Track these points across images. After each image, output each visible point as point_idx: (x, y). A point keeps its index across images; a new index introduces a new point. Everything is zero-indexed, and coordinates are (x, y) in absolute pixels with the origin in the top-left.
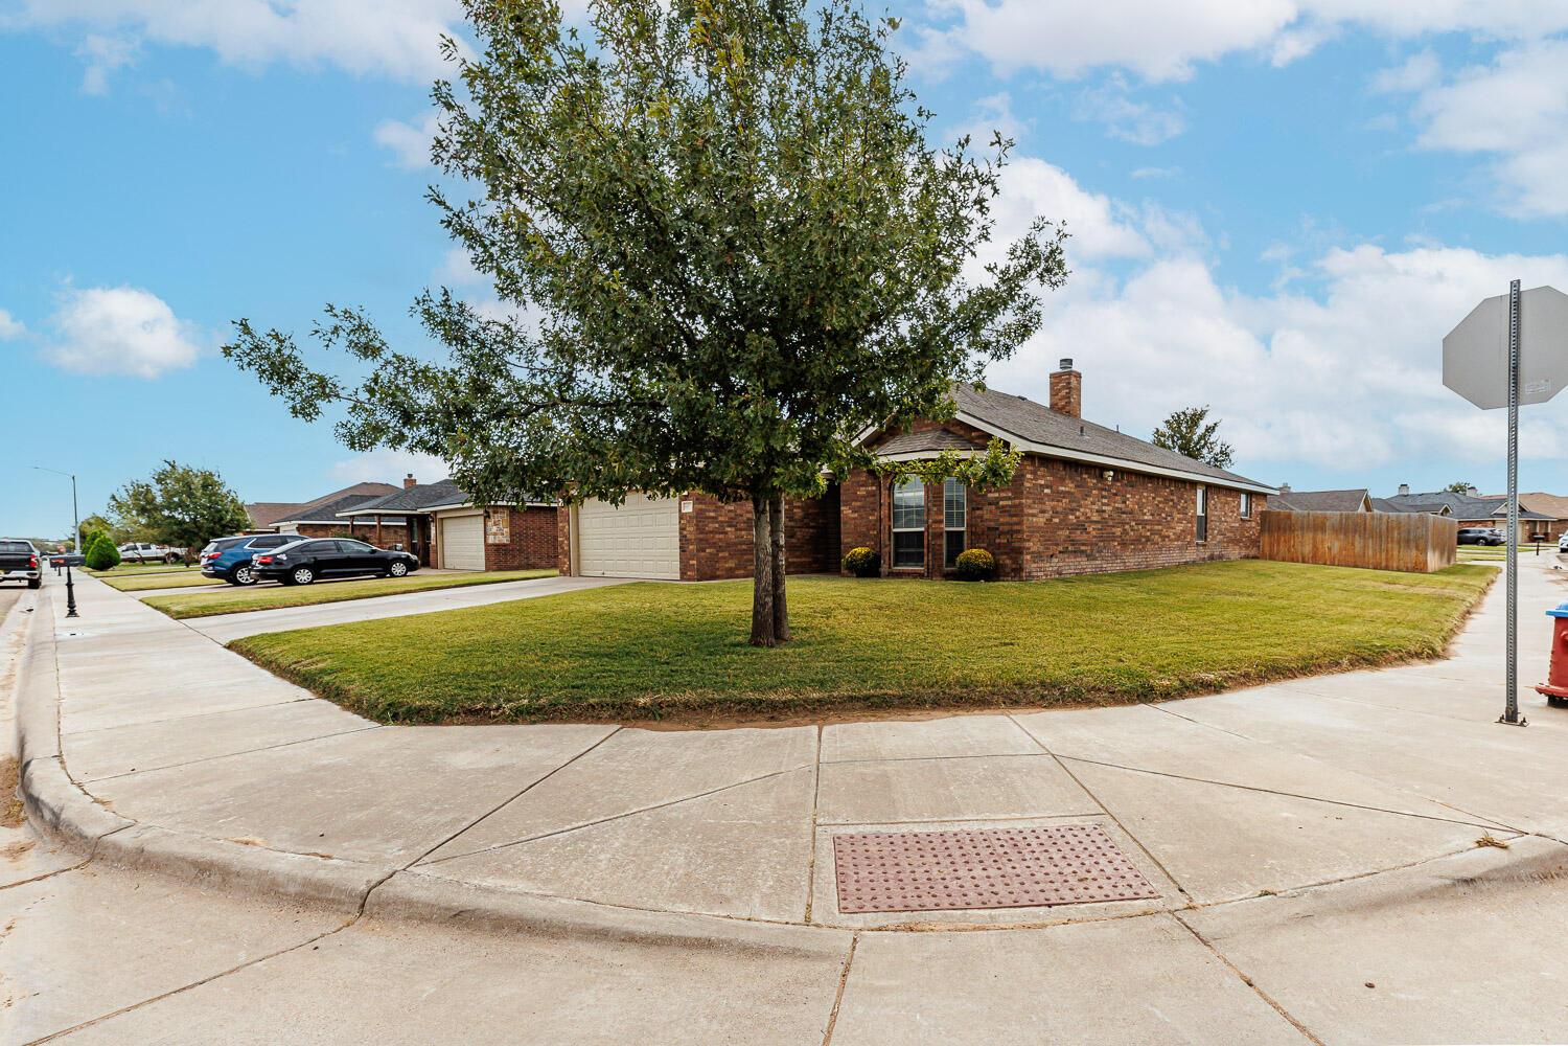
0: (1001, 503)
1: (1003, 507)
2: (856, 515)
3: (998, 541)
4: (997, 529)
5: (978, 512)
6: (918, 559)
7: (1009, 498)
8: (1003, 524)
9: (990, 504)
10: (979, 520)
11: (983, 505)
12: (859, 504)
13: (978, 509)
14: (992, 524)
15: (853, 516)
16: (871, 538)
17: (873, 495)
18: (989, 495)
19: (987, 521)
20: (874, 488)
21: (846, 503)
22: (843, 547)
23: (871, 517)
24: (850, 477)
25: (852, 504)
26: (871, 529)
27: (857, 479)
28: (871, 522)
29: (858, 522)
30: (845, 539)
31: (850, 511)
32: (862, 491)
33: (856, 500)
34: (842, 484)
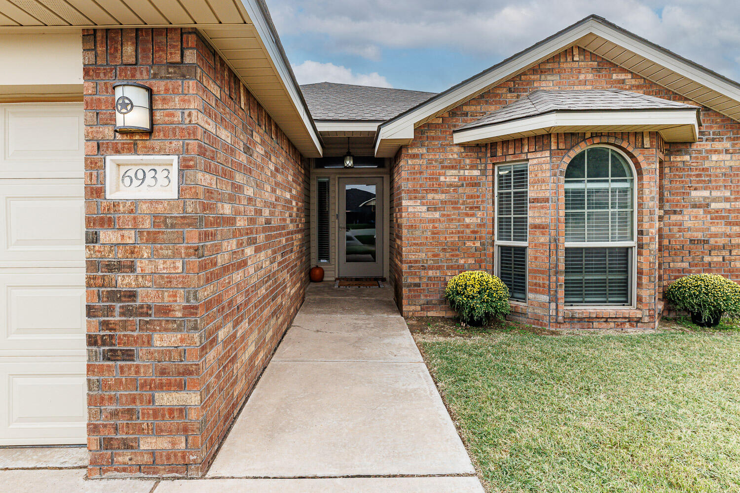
2: (437, 215)
5: (674, 218)
6: (622, 292)
9: (695, 206)
10: (676, 229)
12: (443, 197)
13: (675, 212)
15: (429, 215)
16: (468, 254)
17: (474, 184)
18: (694, 194)
19: (689, 229)
20: (476, 173)
21: (414, 194)
22: (405, 267)
23: (468, 220)
24: (423, 150)
25: (430, 196)
26: (469, 239)
27: (440, 156)
28: (468, 226)
29: (440, 226)
30: (409, 253)
31: (424, 208)
32: (450, 177)
33: (435, 191)
34: (402, 163)
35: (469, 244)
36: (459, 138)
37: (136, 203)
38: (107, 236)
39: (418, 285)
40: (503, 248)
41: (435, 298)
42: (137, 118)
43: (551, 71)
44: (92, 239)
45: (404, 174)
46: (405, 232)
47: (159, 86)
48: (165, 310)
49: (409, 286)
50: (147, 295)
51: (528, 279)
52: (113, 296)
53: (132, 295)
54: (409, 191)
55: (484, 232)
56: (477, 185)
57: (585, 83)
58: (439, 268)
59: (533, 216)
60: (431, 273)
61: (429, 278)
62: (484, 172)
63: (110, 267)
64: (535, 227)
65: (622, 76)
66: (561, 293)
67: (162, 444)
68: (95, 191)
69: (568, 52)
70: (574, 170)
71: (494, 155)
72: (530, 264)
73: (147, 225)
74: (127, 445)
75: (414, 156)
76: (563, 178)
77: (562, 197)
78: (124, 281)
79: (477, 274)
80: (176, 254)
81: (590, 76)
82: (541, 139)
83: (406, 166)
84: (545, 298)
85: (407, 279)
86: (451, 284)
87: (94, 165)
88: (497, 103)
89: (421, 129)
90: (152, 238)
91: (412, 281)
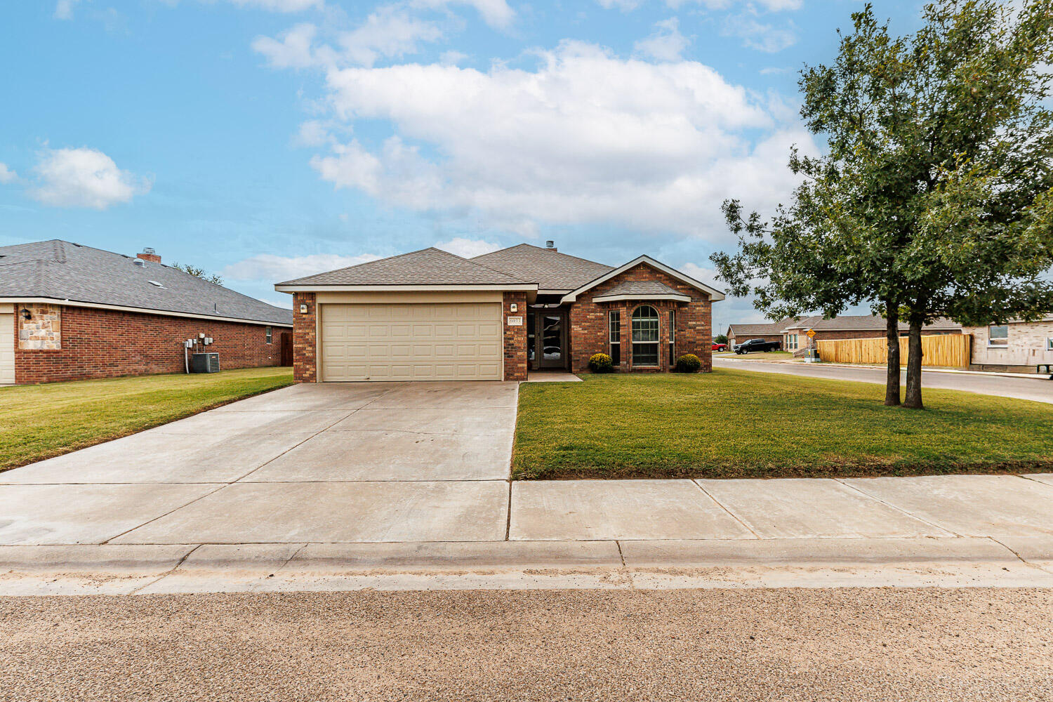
0: (697, 328)
1: (699, 330)
2: (586, 332)
3: (695, 349)
4: (695, 343)
5: (682, 333)
7: (703, 325)
8: (699, 340)
9: (690, 328)
10: (682, 337)
11: (686, 328)
12: (588, 324)
13: (682, 331)
14: (691, 340)
15: (583, 332)
16: (599, 347)
17: (601, 318)
18: (689, 323)
19: (688, 337)
20: (602, 314)
21: (577, 323)
22: (573, 353)
23: (599, 334)
24: (580, 305)
25: (583, 324)
26: (599, 341)
27: (587, 307)
28: (599, 336)
29: (588, 336)
30: (575, 348)
31: (581, 329)
32: (591, 316)
33: (585, 322)
34: (572, 310)
35: (599, 343)
36: (595, 300)
37: (514, 326)
38: (508, 333)
39: (578, 360)
40: (612, 345)
41: (586, 366)
42: (515, 310)
43: (632, 273)
44: (505, 333)
45: (572, 315)
46: (573, 339)
47: (519, 303)
48: (520, 347)
49: (575, 361)
50: (516, 344)
51: (621, 356)
52: (509, 345)
53: (513, 344)
54: (575, 322)
55: (606, 338)
56: (603, 319)
57: (645, 278)
58: (587, 354)
59: (622, 332)
60: (584, 355)
61: (583, 358)
62: (605, 314)
63: (509, 339)
64: (623, 336)
65: (660, 276)
66: (631, 360)
67: (519, 374)
68: (506, 324)
69: (638, 266)
70: (636, 315)
71: (609, 307)
72: (621, 350)
73: (516, 330)
74: (512, 375)
75: (576, 307)
76: (631, 317)
77: (631, 325)
78: (511, 342)
79: (600, 354)
80: (522, 336)
81: (647, 276)
82: (623, 303)
83: (573, 311)
84: (625, 363)
85: (574, 358)
86: (591, 359)
87: (505, 319)
88: (610, 286)
89: (578, 297)
90: (517, 333)
91: (575, 359)
